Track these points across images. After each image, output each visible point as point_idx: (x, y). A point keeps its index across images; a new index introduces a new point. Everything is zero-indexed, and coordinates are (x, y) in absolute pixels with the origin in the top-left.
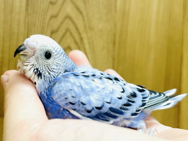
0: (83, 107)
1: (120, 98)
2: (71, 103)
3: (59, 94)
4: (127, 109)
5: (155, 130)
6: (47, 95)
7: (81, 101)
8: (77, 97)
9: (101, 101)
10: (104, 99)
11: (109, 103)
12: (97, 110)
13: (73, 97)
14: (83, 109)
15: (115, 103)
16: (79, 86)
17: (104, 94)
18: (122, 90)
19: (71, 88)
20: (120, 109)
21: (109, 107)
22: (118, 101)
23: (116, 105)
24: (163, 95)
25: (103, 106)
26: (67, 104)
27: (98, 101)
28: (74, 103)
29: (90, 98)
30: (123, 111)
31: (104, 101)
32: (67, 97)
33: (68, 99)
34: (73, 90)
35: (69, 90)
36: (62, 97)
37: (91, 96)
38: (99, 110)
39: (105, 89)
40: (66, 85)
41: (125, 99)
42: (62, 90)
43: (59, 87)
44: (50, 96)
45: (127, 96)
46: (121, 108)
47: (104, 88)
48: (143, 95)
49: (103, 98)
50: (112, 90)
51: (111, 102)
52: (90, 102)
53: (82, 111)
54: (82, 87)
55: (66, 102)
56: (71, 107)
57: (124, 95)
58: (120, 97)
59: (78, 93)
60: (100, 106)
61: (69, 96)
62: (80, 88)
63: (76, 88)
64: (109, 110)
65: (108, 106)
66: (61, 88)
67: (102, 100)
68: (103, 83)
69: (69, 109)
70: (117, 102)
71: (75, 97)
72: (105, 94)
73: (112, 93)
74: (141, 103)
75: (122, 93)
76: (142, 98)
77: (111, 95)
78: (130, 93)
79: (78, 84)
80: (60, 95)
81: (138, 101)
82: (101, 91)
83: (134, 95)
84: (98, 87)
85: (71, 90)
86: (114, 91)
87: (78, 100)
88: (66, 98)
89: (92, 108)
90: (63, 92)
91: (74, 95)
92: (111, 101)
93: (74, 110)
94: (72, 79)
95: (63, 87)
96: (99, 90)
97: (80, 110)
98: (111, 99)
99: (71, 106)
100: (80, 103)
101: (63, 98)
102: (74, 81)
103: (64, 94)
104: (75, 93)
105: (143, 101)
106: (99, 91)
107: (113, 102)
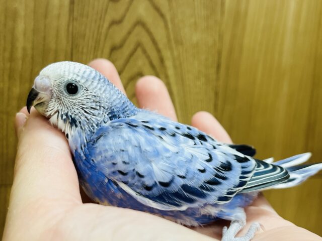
0: (139, 181)
1: (203, 171)
2: (121, 172)
3: (103, 155)
4: (212, 190)
5: (261, 225)
6: (85, 155)
7: (136, 170)
8: (131, 163)
9: (169, 173)
10: (176, 171)
11: (183, 177)
12: (162, 187)
13: (124, 163)
14: (139, 184)
15: (192, 179)
16: (135, 146)
17: (176, 162)
18: (208, 158)
19: (123, 149)
20: (200, 189)
21: (182, 184)
22: (198, 175)
23: (194, 181)
24: (279, 170)
25: (172, 181)
26: (114, 173)
27: (165, 172)
28: (125, 172)
29: (152, 167)
30: (205, 192)
31: (175, 173)
32: (115, 162)
33: (116, 166)
34: (126, 151)
35: (119, 150)
36: (108, 160)
37: (153, 164)
38: (165, 188)
39: (180, 154)
40: (116, 143)
41: (212, 173)
42: (108, 150)
43: (104, 145)
44: (90, 157)
45: (214, 168)
46: (202, 187)
47: (177, 153)
48: (243, 168)
49: (173, 169)
50: (190, 157)
51: (187, 177)
52: (151, 173)
53: (137, 187)
54: (140, 147)
55: (113, 170)
56: (120, 179)
57: (210, 166)
58: (202, 168)
59: (133, 157)
60: (166, 180)
61: (119, 160)
62: (137, 149)
63: (130, 149)
64: (182, 189)
65: (180, 182)
66: (107, 147)
67: (171, 171)
68: (177, 144)
69: (117, 180)
70: (196, 176)
71: (128, 163)
72: (178, 162)
73: (190, 161)
74: (238, 181)
75: (206, 163)
76: (241, 172)
77: (188, 165)
78: (220, 163)
79: (135, 142)
80: (106, 157)
81: (234, 177)
82: (171, 157)
83: (227, 167)
84: (167, 150)
85: (123, 151)
86: (194, 158)
87: (132, 169)
88: (114, 164)
89: (154, 183)
90: (110, 153)
91: (127, 160)
92: (186, 175)
93: (126, 183)
94: (126, 132)
95: (110, 145)
96: (168, 155)
97: (133, 184)
98: (187, 171)
99: (121, 176)
100: (135, 173)
101: (109, 163)
102: (129, 137)
103: (111, 156)
104: (129, 156)
105: (241, 178)
106: (169, 157)
107: (190, 176)
